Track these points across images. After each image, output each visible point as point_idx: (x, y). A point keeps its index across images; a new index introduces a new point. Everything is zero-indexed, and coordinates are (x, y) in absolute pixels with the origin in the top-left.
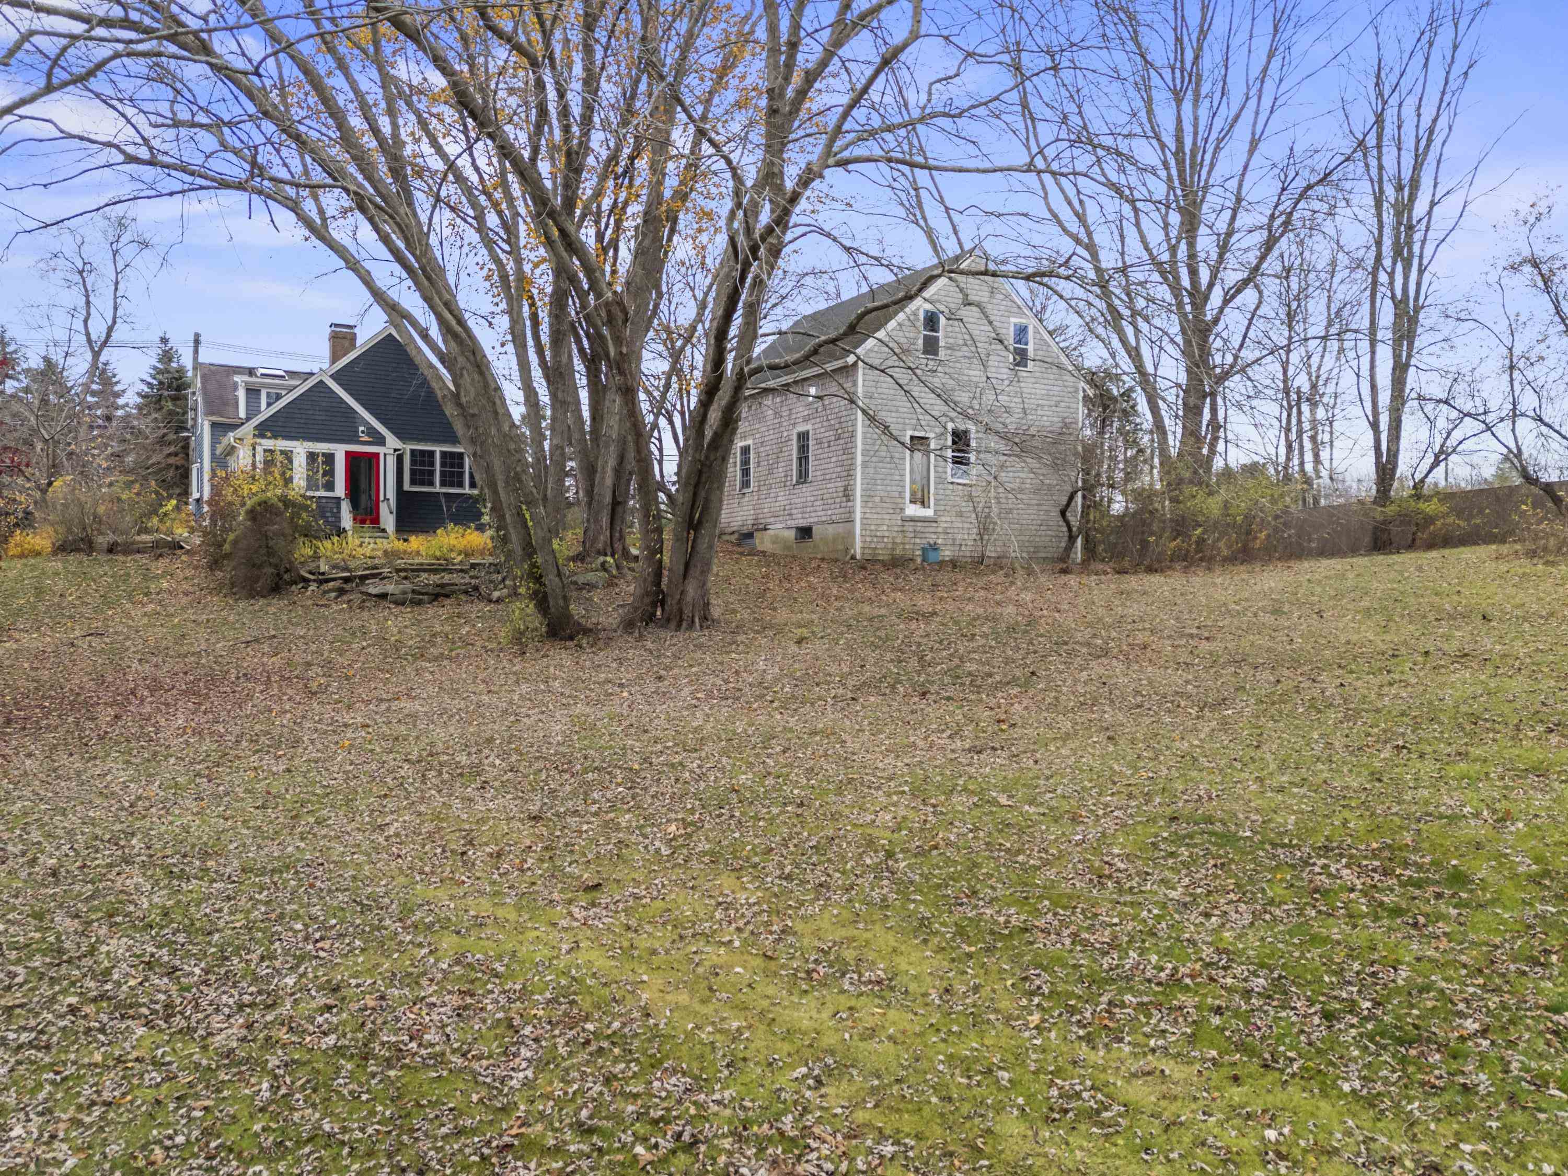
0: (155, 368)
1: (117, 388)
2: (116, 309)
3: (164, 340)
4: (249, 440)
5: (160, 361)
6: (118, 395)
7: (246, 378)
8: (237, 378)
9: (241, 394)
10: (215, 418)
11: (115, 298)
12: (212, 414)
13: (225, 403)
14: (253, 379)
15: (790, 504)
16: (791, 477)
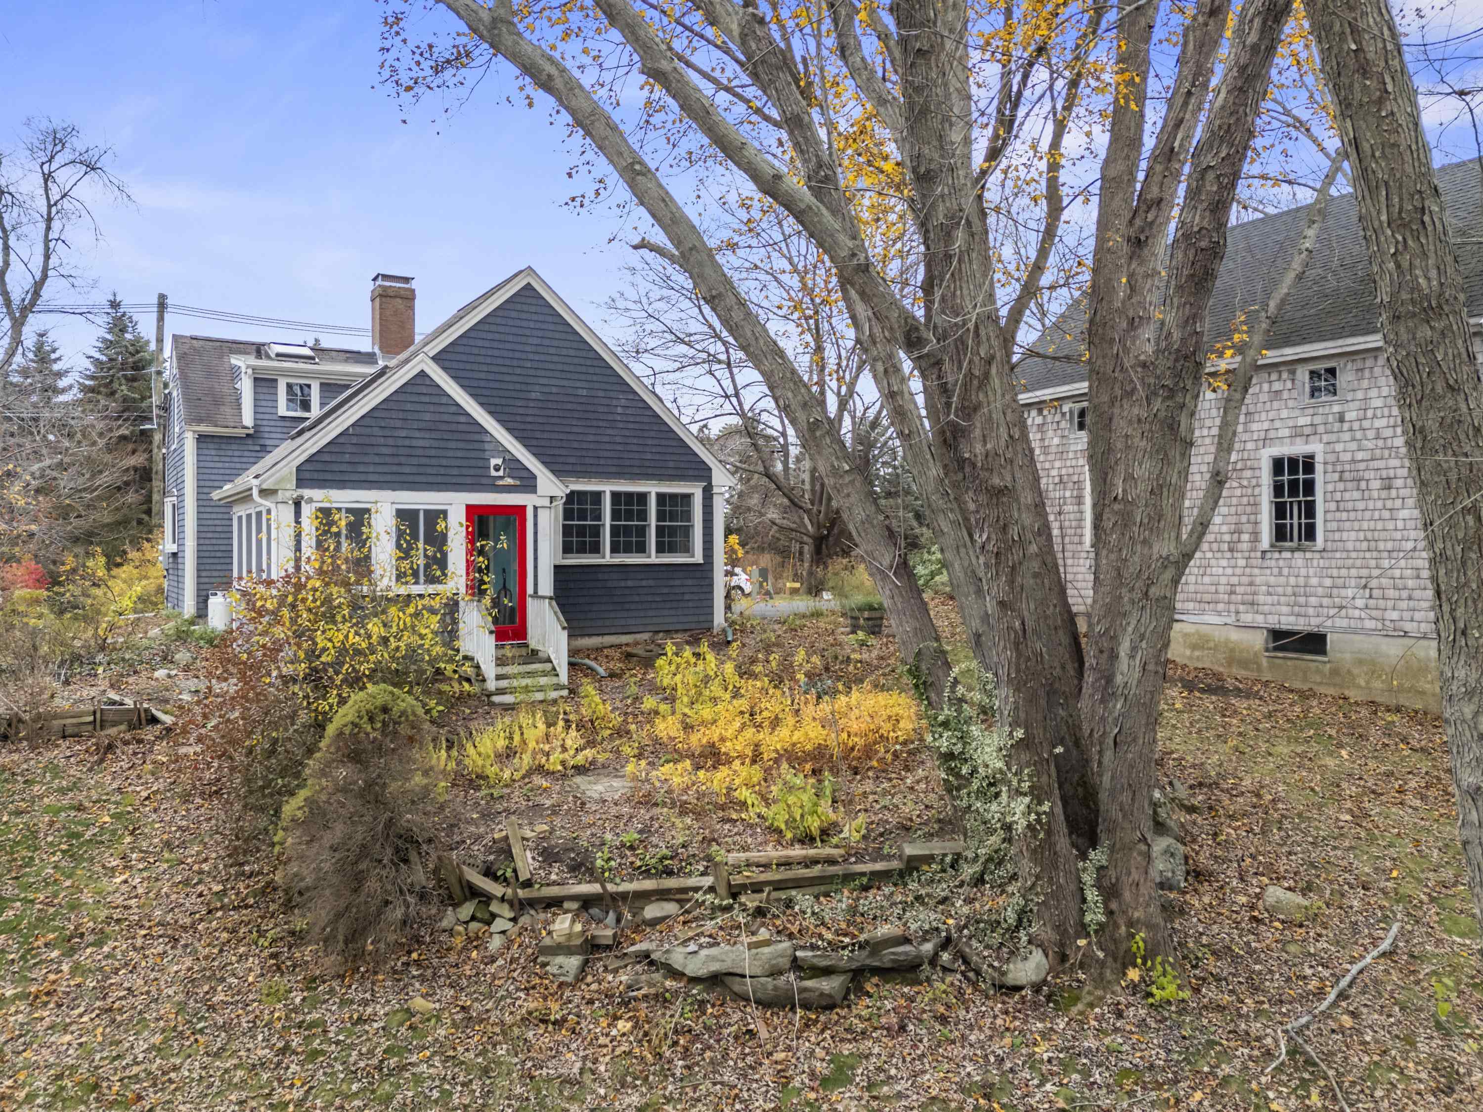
0: (104, 340)
1: (56, 367)
2: (47, 257)
3: (115, 305)
4: (290, 491)
5: (110, 330)
6: (60, 375)
7: (252, 361)
8: (237, 361)
9: (246, 387)
10: (204, 428)
11: (47, 241)
12: (199, 421)
13: (218, 402)
14: (263, 363)
15: (1251, 584)
16: (1256, 536)
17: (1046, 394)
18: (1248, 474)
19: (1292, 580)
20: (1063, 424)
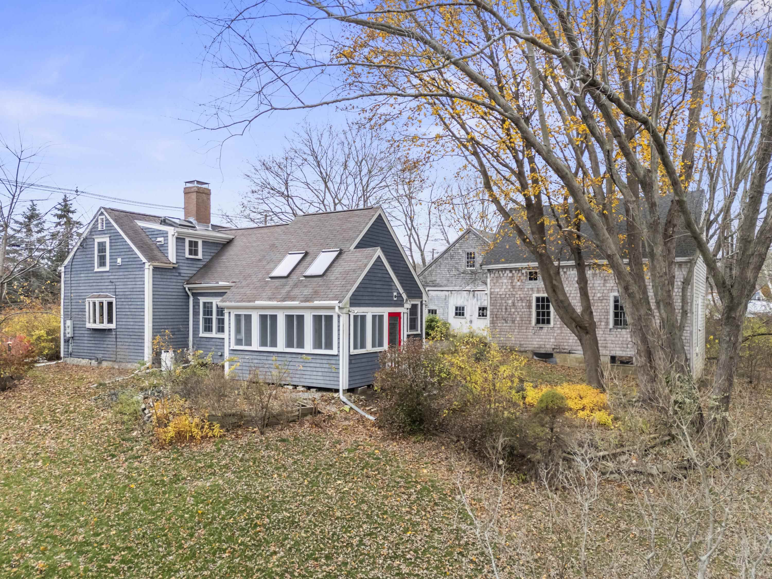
4: (348, 308)
9: (172, 242)
10: (156, 264)
15: (605, 340)
16: (607, 323)
17: (518, 265)
18: (605, 301)
19: (621, 339)
20: (522, 278)
